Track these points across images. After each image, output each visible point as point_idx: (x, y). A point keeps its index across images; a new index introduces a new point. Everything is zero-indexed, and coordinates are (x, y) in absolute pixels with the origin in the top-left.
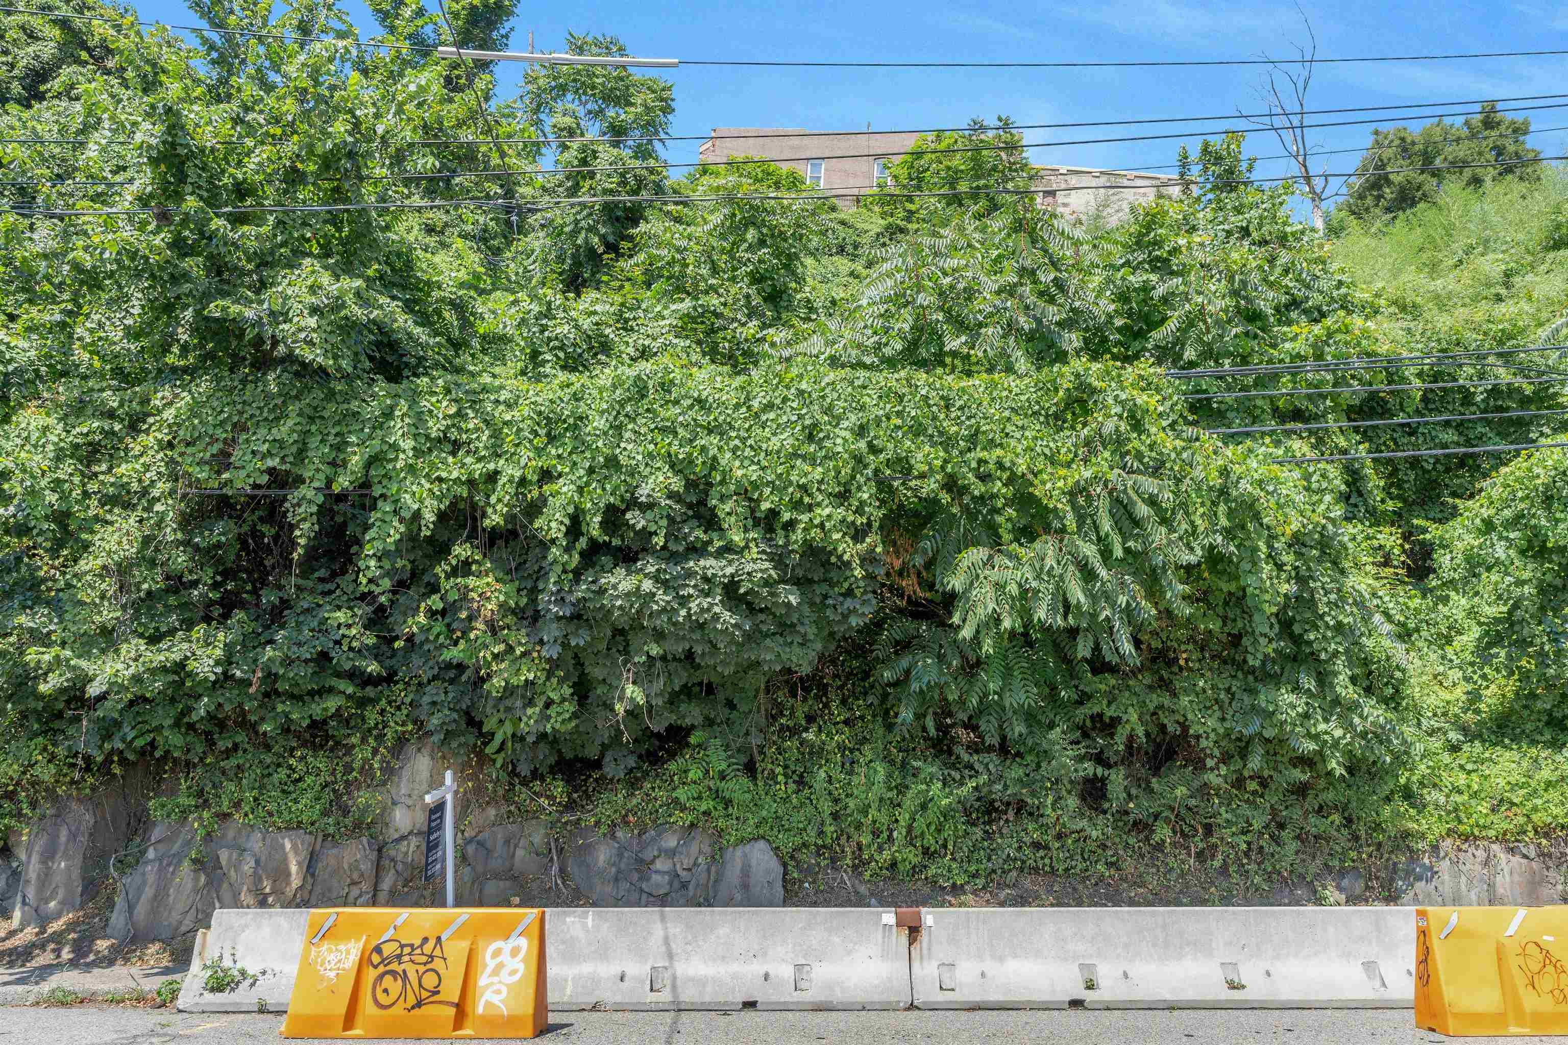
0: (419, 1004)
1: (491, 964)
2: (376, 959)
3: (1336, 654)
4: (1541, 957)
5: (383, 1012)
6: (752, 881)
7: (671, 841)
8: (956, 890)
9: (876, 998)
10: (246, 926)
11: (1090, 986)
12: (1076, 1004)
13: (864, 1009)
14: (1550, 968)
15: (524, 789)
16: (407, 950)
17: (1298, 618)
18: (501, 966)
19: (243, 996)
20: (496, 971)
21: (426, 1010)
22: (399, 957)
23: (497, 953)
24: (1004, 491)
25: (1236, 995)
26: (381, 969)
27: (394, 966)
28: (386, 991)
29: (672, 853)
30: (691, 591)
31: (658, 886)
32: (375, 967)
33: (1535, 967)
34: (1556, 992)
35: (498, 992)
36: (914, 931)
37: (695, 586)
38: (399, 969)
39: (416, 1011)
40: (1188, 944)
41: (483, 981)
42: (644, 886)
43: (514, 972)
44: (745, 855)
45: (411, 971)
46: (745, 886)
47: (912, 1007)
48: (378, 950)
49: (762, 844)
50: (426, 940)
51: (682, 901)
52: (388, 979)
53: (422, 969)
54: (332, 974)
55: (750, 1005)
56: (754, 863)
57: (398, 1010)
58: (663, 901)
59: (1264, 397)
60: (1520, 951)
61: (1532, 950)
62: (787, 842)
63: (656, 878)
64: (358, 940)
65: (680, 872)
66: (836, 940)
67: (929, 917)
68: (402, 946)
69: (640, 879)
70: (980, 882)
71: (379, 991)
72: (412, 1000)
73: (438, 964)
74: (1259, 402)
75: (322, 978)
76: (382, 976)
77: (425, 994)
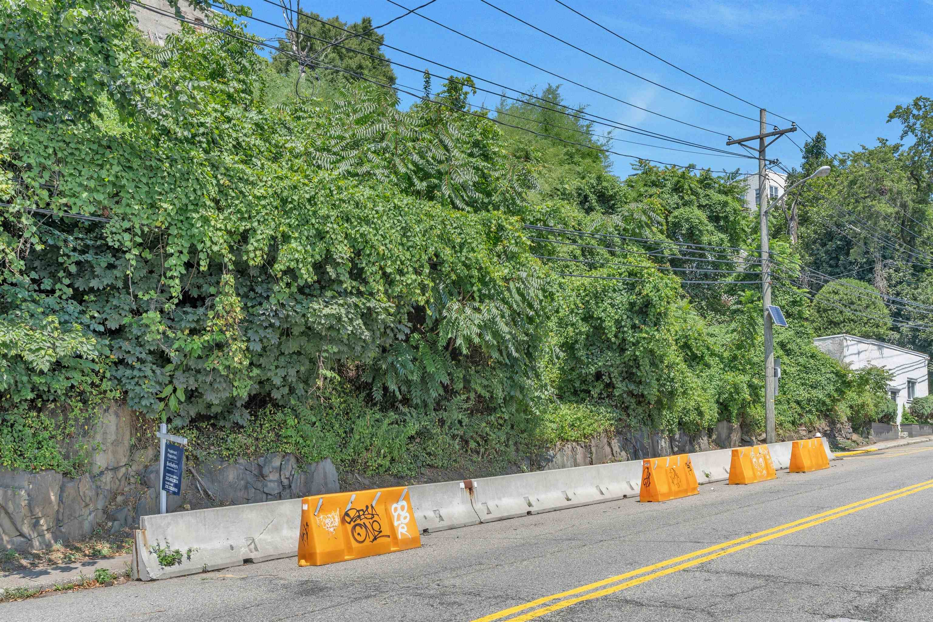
0: (375, 539)
1: (395, 515)
2: (348, 519)
5: (361, 545)
6: (328, 481)
7: (277, 463)
9: (468, 521)
10: (169, 524)
11: (530, 505)
12: (529, 513)
14: (676, 476)
16: (361, 513)
18: (399, 516)
19: (185, 565)
20: (399, 519)
21: (379, 540)
22: (359, 516)
23: (396, 509)
25: (569, 503)
26: (353, 524)
27: (358, 521)
28: (359, 534)
29: (279, 469)
31: (273, 489)
32: (349, 523)
33: (673, 476)
34: (678, 484)
35: (403, 528)
36: (471, 490)
38: (361, 523)
39: (375, 542)
41: (396, 524)
42: (265, 490)
43: (405, 518)
44: (324, 467)
45: (367, 522)
46: (326, 484)
47: (481, 523)
48: (347, 514)
49: (329, 460)
50: (367, 507)
52: (358, 528)
53: (371, 521)
54: (332, 530)
55: (426, 531)
57: (367, 542)
60: (670, 471)
61: (672, 471)
63: (270, 484)
64: (335, 510)
65: (283, 480)
66: (446, 497)
67: (475, 483)
68: (358, 511)
69: (262, 486)
71: (356, 535)
72: (372, 538)
73: (376, 518)
75: (328, 532)
76: (354, 527)
77: (376, 533)
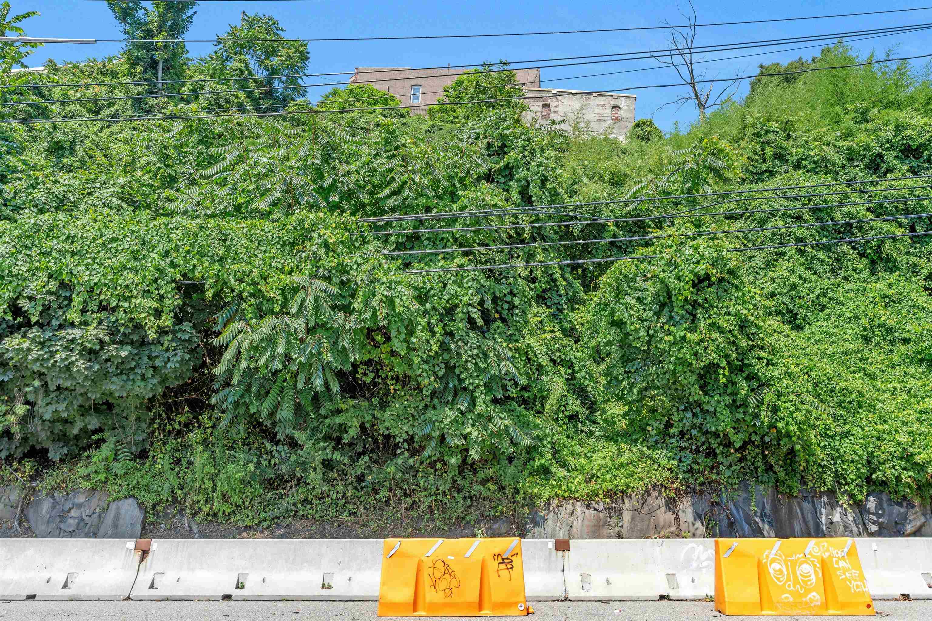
3: (478, 386)
4: (443, 569)
6: (121, 522)
7: (81, 499)
8: (248, 528)
9: (108, 593)
11: (240, 586)
12: (227, 597)
13: (99, 600)
14: (447, 576)
15: (8, 467)
17: (457, 365)
24: (248, 288)
29: (80, 506)
30: (58, 348)
31: (70, 526)
33: (438, 575)
34: (447, 591)
36: (145, 553)
37: (61, 346)
40: (307, 562)
42: (62, 526)
44: (118, 508)
46: (115, 526)
47: (128, 599)
49: (130, 500)
51: (83, 535)
55: (31, 597)
56: (123, 511)
58: (71, 534)
59: (448, 232)
60: (432, 565)
61: (440, 565)
62: (149, 499)
63: (70, 521)
65: (84, 517)
66: (96, 558)
67: (155, 544)
69: (60, 522)
70: (265, 524)
74: (445, 236)
